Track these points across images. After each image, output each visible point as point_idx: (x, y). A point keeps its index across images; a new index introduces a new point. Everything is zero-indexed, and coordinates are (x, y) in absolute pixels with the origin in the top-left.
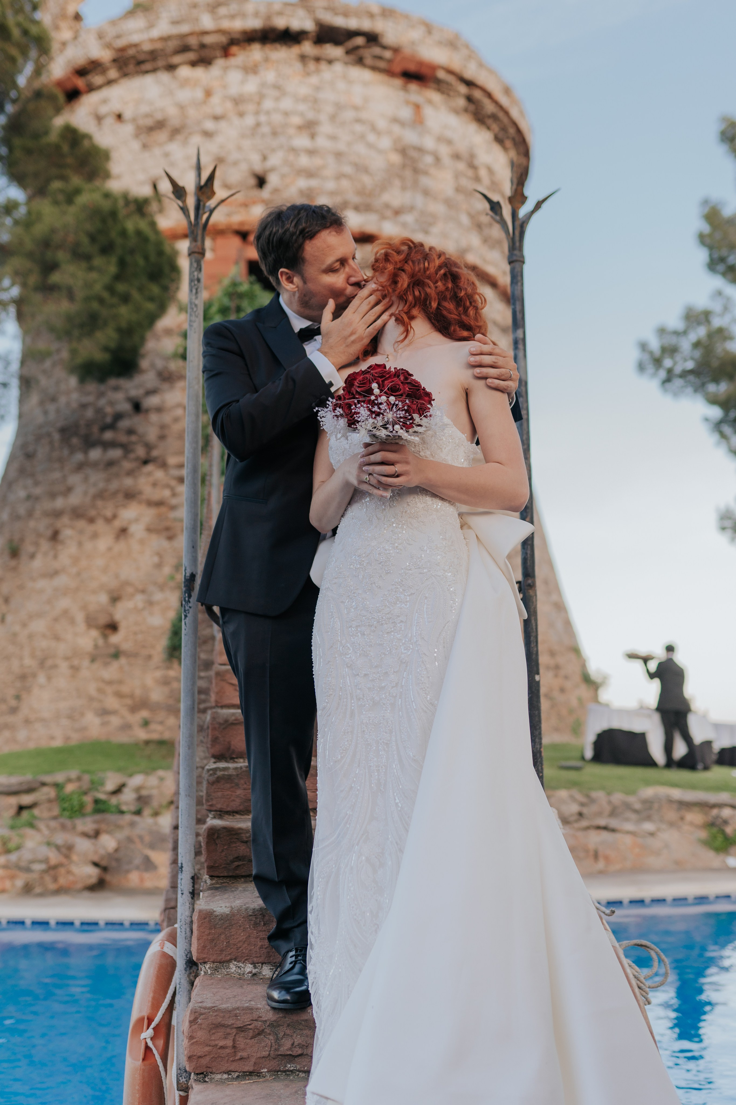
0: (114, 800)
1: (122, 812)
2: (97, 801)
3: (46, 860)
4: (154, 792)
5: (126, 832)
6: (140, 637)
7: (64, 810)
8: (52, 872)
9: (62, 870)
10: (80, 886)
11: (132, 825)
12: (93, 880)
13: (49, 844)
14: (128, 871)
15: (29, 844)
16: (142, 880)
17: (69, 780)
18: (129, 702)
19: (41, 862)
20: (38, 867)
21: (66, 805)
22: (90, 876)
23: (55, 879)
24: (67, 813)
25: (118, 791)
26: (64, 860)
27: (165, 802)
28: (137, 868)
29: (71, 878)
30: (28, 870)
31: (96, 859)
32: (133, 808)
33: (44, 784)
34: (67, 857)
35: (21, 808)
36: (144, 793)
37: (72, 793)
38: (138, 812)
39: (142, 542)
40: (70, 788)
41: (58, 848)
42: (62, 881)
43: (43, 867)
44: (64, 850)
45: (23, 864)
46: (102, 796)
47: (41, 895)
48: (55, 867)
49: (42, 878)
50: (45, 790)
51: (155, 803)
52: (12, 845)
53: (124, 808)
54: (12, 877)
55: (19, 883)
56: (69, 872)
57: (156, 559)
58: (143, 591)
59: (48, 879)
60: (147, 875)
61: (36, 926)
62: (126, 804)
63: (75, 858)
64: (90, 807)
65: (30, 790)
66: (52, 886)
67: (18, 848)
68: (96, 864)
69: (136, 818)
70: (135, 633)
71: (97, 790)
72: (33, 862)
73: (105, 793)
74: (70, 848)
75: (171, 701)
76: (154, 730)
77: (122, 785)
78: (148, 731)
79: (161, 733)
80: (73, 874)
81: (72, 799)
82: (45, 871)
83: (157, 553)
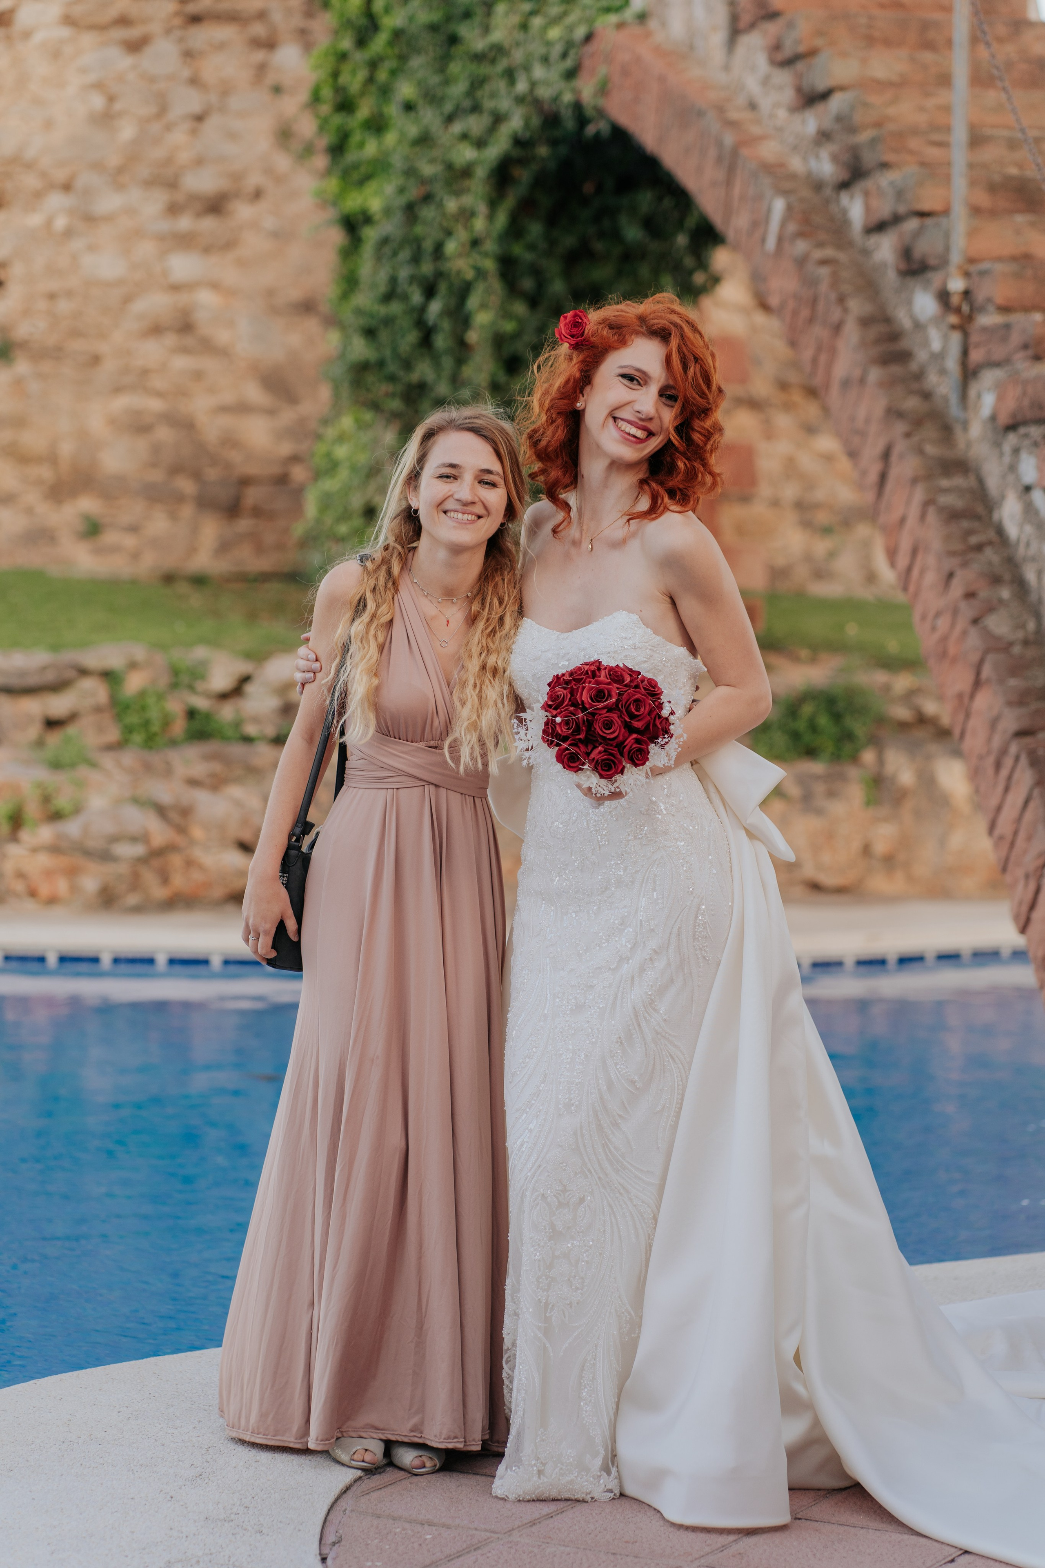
0: (227, 712)
1: (248, 740)
2: (191, 714)
3: (142, 838)
6: (64, 306)
7: (129, 730)
8: (156, 863)
9: (176, 860)
13: (136, 801)
15: (97, 802)
17: (133, 665)
18: (46, 473)
19: (134, 839)
20: (128, 851)
21: (133, 719)
23: (165, 879)
24: (137, 738)
25: (237, 691)
26: (179, 840)
29: (197, 876)
30: (105, 856)
32: (270, 731)
33: (83, 672)
34: (182, 830)
35: (52, 724)
37: (142, 694)
39: (55, 53)
40: (134, 683)
41: (161, 810)
42: (179, 881)
43: (139, 850)
44: (174, 816)
45: (91, 844)
46: (201, 703)
47: (138, 910)
48: (159, 853)
49: (136, 875)
50: (88, 684)
52: (62, 802)
53: (251, 730)
54: (72, 872)
55: (90, 884)
56: (190, 863)
57: (98, 102)
58: (67, 187)
59: (149, 877)
61: (178, 969)
62: (256, 720)
63: (197, 833)
64: (179, 727)
65: (57, 687)
66: (159, 893)
67: (77, 810)
68: (245, 847)
70: (52, 296)
71: (191, 688)
72: (115, 839)
73: (208, 695)
74: (186, 812)
75: (157, 476)
76: (115, 549)
77: (246, 679)
78: (99, 551)
79: (135, 556)
80: (201, 867)
81: (143, 708)
82: (143, 861)
83: (98, 86)
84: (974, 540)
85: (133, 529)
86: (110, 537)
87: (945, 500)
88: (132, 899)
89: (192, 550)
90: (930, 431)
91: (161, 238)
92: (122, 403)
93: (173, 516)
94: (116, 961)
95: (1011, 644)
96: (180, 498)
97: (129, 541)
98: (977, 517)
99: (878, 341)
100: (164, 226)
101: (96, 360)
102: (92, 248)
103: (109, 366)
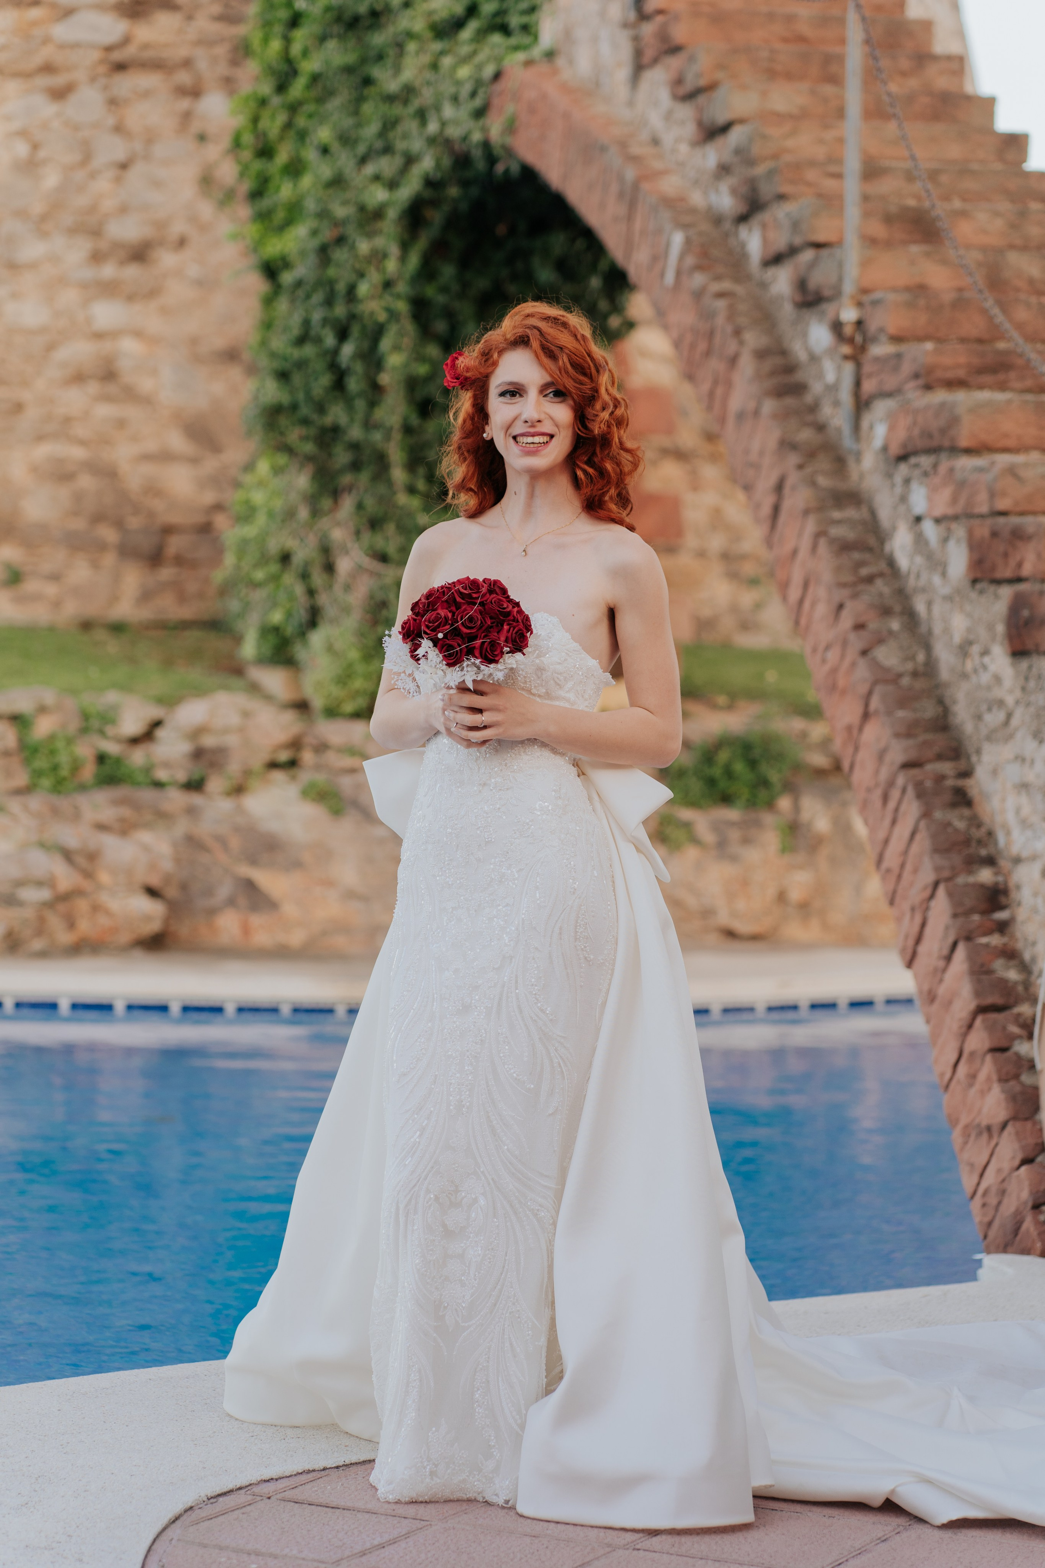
0: (138, 757)
1: (158, 785)
2: (101, 758)
3: (48, 882)
4: (232, 740)
5: (182, 827)
7: (38, 774)
8: (62, 907)
9: (82, 905)
10: (125, 937)
11: (192, 812)
12: (155, 927)
13: (42, 845)
14: (212, 912)
16: (246, 930)
17: (42, 709)
19: (40, 884)
20: (33, 895)
21: (41, 763)
22: (148, 918)
23: (71, 925)
24: (46, 782)
25: (148, 735)
26: (86, 885)
27: (258, 761)
28: (231, 902)
29: (103, 921)
30: (10, 901)
31: (155, 881)
32: (182, 776)
34: (88, 875)
36: (209, 741)
37: (52, 738)
38: (195, 785)
40: (43, 727)
41: (67, 855)
42: (85, 926)
43: (45, 894)
44: (81, 860)
46: (111, 748)
47: (43, 955)
48: (65, 898)
49: (42, 920)
51: (234, 767)
53: (162, 775)
56: (96, 908)
57: (22, 149)
59: (55, 922)
60: (257, 920)
61: (81, 1013)
62: (167, 765)
63: (104, 877)
64: (89, 772)
66: (65, 938)
68: (152, 892)
69: (196, 799)
71: (102, 733)
72: (20, 883)
73: (118, 740)
74: (93, 856)
75: (79, 524)
76: (37, 598)
77: (157, 724)
78: (21, 600)
79: (57, 604)
80: (108, 913)
81: (53, 752)
82: (49, 905)
83: (23, 133)
84: (864, 571)
85: (55, 577)
86: (31, 586)
87: (836, 531)
88: (37, 945)
89: (114, 599)
90: (823, 463)
91: (84, 286)
92: (44, 451)
93: (95, 565)
94: (18, 1005)
95: (900, 676)
96: (102, 547)
97: (51, 590)
98: (870, 550)
99: (773, 373)
100: (88, 273)
101: (18, 408)
102: (15, 296)
103: (32, 414)
